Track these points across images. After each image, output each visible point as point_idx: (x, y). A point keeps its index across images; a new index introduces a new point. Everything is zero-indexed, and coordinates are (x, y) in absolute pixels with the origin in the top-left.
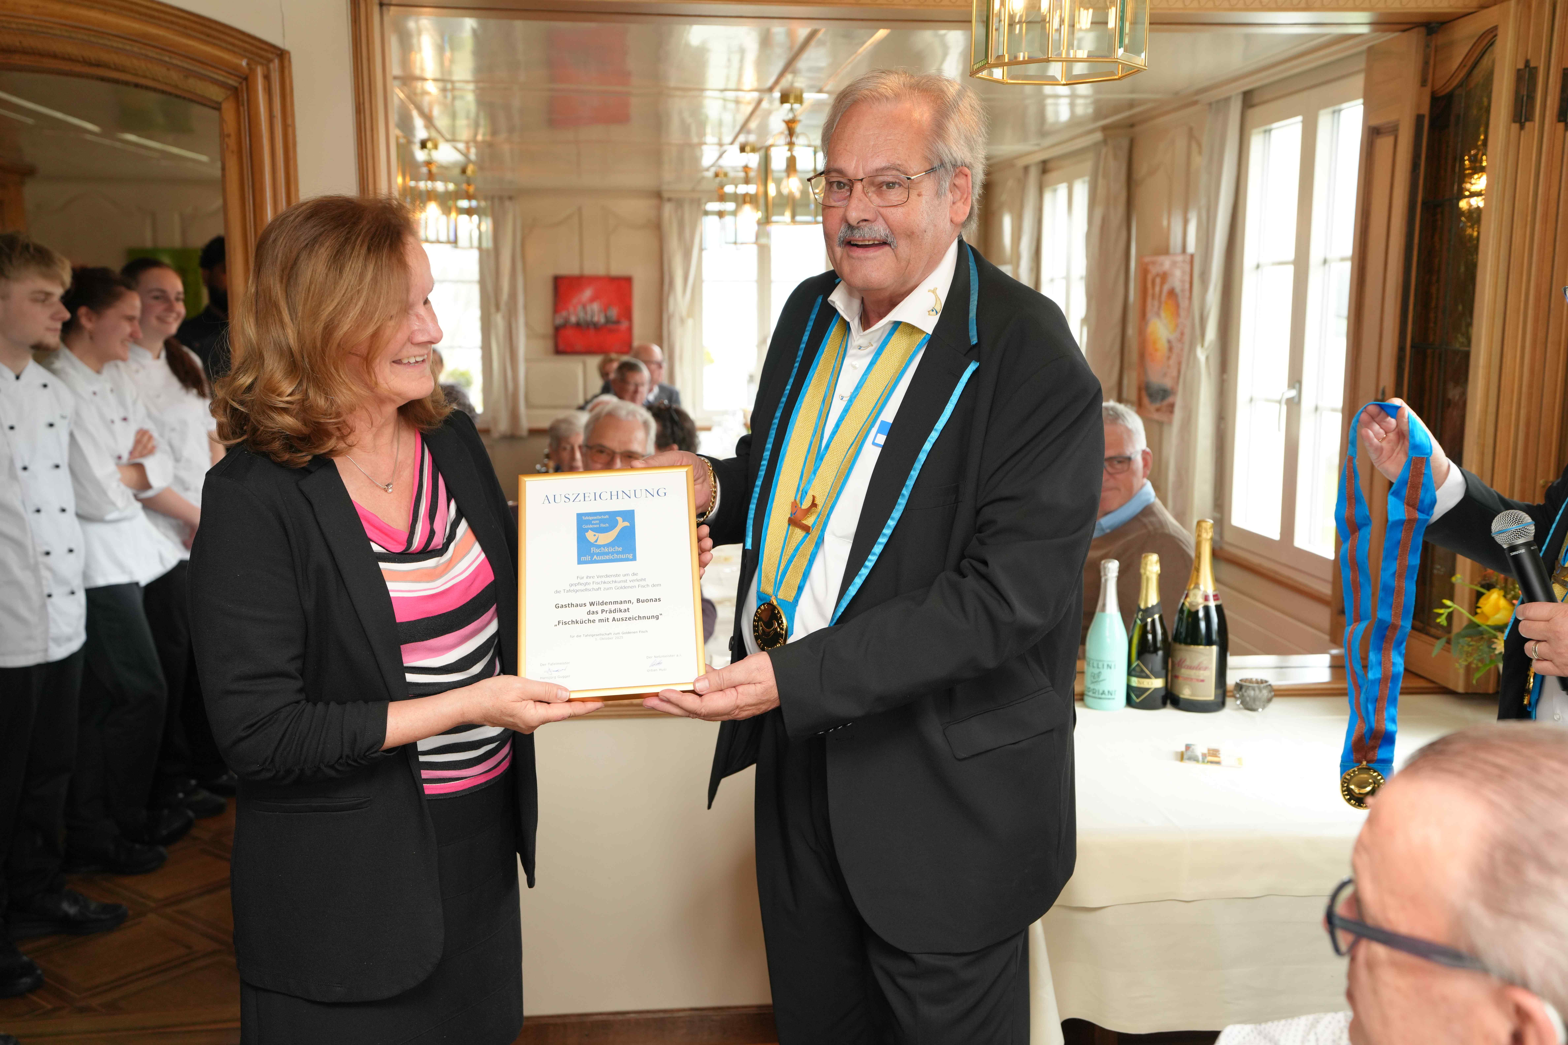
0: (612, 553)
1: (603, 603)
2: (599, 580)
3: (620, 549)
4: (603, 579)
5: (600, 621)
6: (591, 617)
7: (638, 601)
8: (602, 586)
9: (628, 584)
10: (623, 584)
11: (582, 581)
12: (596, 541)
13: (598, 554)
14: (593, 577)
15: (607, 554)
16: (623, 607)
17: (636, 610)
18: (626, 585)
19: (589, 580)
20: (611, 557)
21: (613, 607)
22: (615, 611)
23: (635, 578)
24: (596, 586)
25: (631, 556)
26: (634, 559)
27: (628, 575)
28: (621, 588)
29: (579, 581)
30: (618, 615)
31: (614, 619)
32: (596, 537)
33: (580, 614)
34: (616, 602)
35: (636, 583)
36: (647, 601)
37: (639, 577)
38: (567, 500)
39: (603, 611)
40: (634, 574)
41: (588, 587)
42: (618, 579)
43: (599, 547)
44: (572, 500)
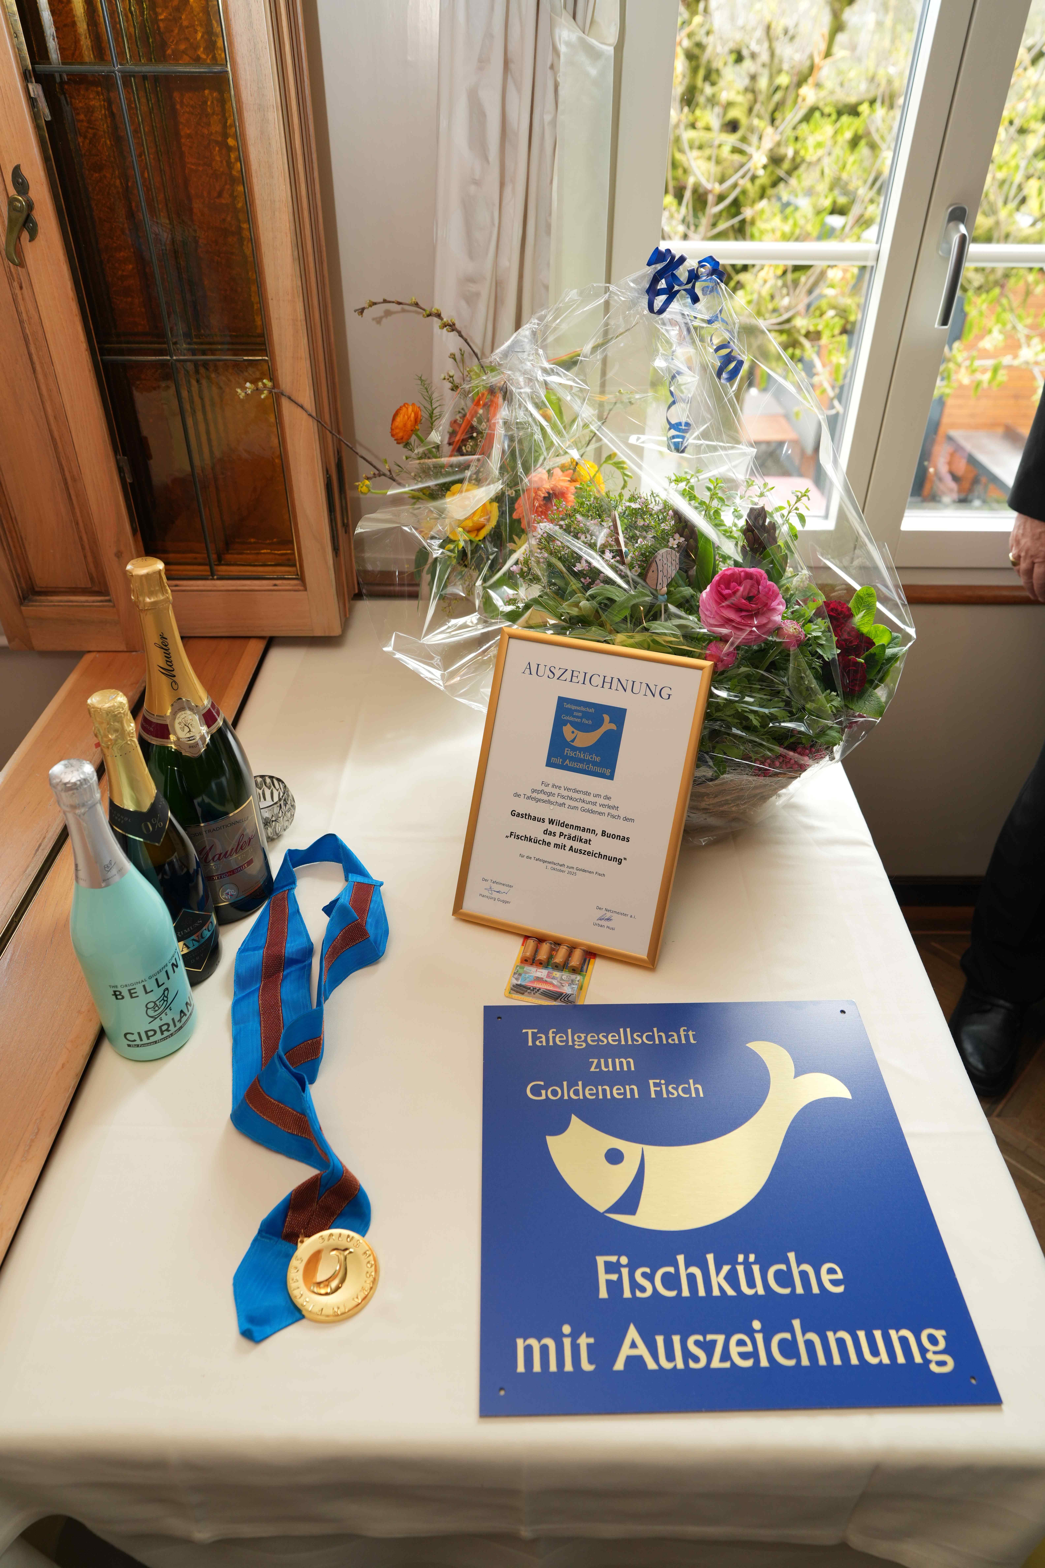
0: (588, 762)
1: (563, 825)
2: (566, 793)
3: (598, 759)
4: (571, 794)
5: (556, 845)
6: (548, 838)
7: (604, 833)
8: (568, 802)
9: (597, 808)
10: (590, 807)
11: (547, 789)
12: (573, 741)
13: (572, 759)
14: (560, 787)
15: (581, 761)
16: (585, 836)
17: (599, 844)
18: (595, 808)
19: (554, 791)
20: (585, 766)
21: (574, 833)
22: (574, 838)
23: (606, 802)
24: (561, 801)
25: (608, 773)
26: (611, 777)
27: (599, 796)
28: (588, 811)
29: (543, 788)
30: (577, 845)
31: (571, 849)
32: (574, 736)
33: (536, 830)
34: (578, 828)
35: (606, 810)
36: (614, 836)
37: (611, 803)
38: (551, 675)
39: (561, 834)
40: (608, 798)
41: (551, 798)
42: (587, 798)
43: (575, 749)
44: (557, 676)
